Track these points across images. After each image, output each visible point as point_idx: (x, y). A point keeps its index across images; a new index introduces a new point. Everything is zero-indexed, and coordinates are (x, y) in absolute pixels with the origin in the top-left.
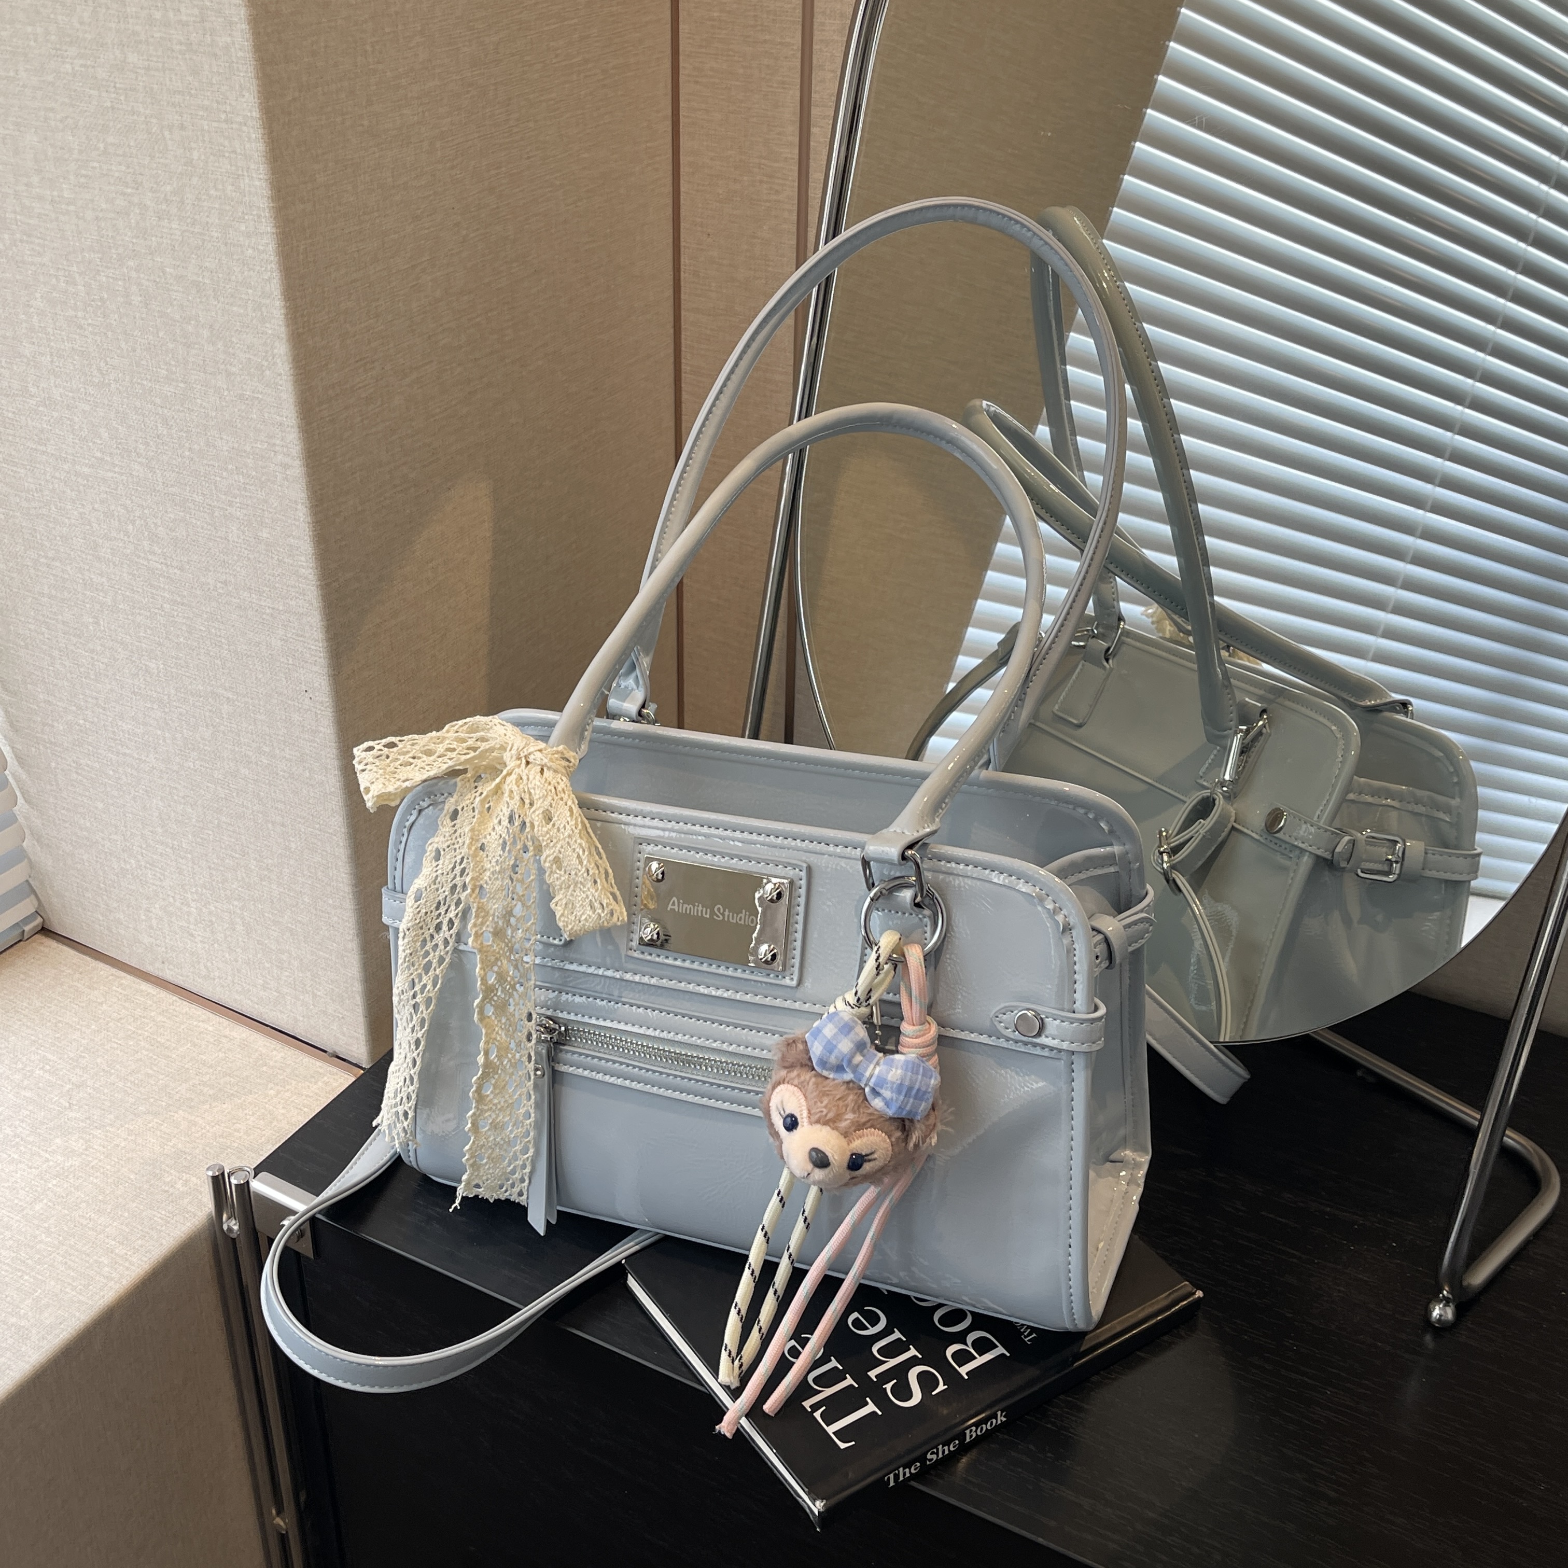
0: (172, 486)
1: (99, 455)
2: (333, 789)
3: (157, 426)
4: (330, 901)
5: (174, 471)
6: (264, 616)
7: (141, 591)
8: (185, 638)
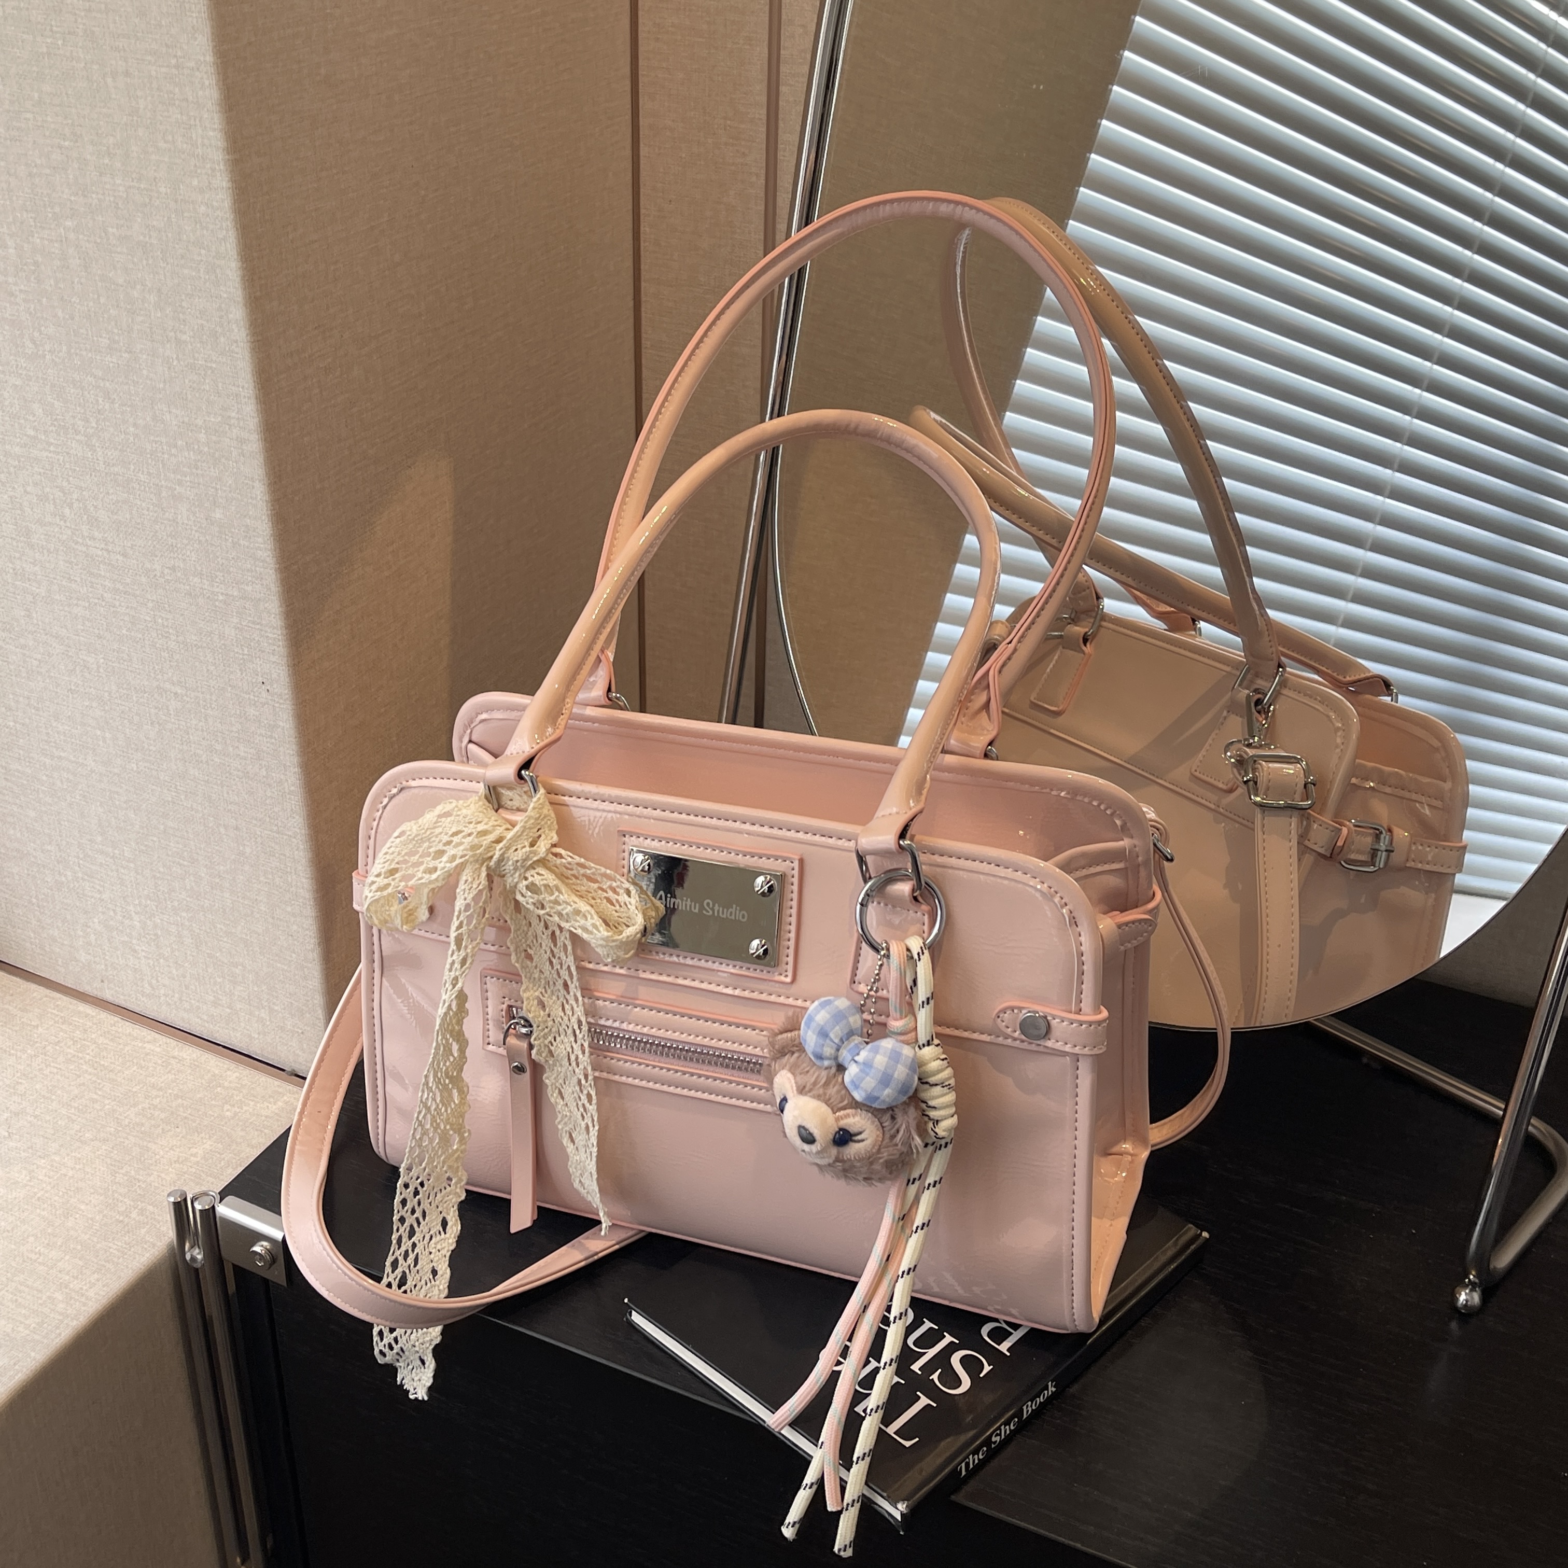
0: (113, 465)
1: (32, 433)
2: (293, 788)
3: (97, 401)
4: (289, 909)
5: (116, 449)
6: (217, 603)
7: (79, 580)
8: (128, 630)
